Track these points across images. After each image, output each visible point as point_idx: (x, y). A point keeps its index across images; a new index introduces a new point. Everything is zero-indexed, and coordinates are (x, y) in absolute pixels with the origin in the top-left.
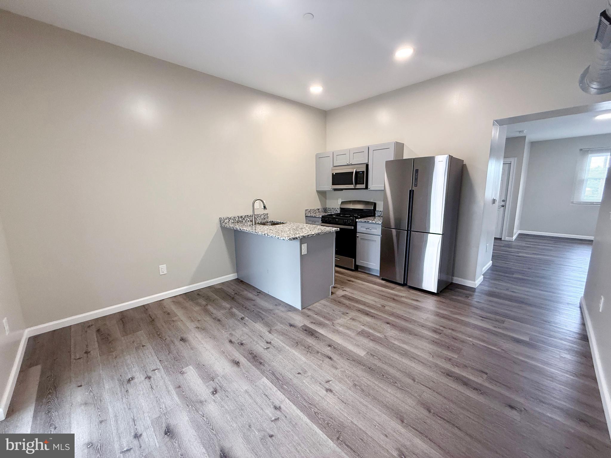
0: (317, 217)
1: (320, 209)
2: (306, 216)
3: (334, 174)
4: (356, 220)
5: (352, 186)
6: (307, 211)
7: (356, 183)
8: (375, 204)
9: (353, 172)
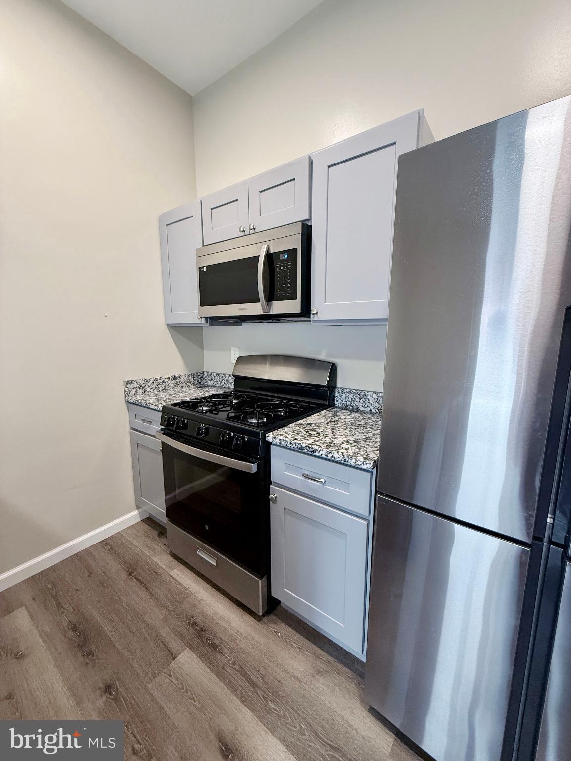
0: (152, 407)
1: (180, 377)
2: (129, 403)
3: (205, 269)
4: (265, 437)
5: (255, 309)
6: (132, 387)
7: (271, 297)
8: (333, 368)
9: (257, 258)
